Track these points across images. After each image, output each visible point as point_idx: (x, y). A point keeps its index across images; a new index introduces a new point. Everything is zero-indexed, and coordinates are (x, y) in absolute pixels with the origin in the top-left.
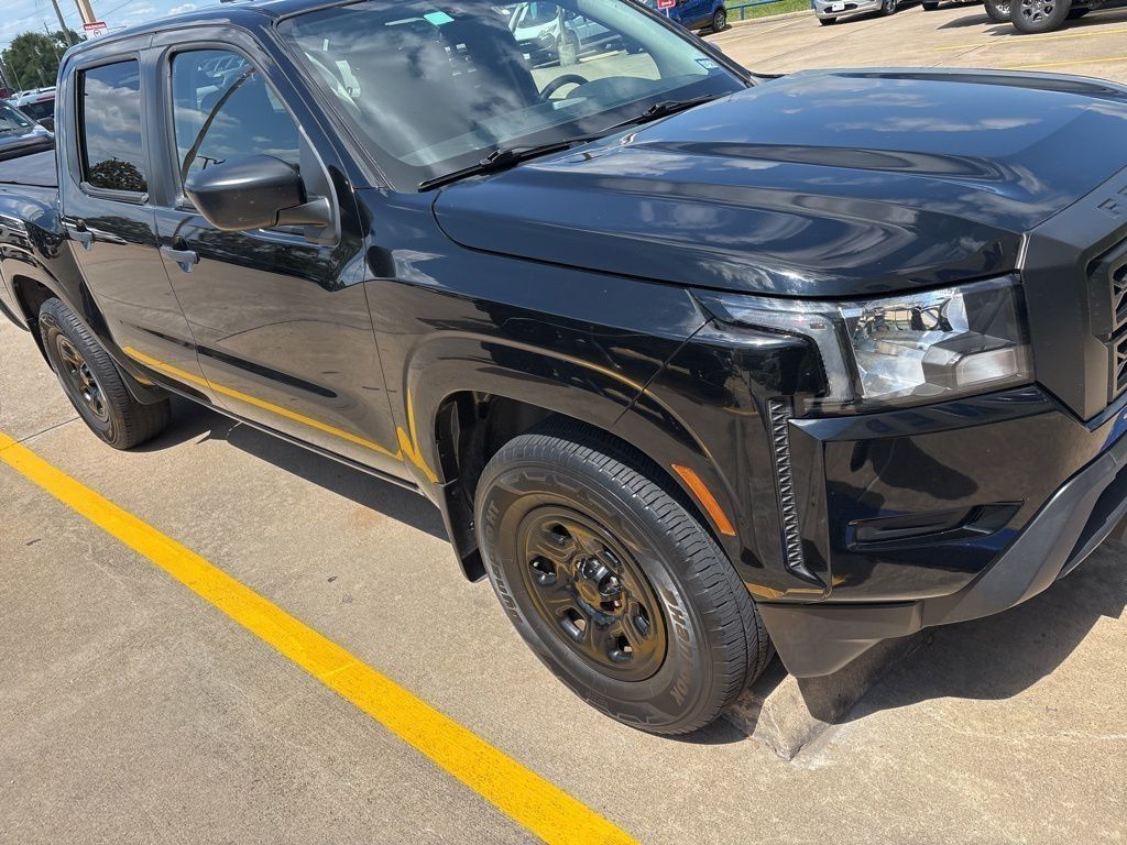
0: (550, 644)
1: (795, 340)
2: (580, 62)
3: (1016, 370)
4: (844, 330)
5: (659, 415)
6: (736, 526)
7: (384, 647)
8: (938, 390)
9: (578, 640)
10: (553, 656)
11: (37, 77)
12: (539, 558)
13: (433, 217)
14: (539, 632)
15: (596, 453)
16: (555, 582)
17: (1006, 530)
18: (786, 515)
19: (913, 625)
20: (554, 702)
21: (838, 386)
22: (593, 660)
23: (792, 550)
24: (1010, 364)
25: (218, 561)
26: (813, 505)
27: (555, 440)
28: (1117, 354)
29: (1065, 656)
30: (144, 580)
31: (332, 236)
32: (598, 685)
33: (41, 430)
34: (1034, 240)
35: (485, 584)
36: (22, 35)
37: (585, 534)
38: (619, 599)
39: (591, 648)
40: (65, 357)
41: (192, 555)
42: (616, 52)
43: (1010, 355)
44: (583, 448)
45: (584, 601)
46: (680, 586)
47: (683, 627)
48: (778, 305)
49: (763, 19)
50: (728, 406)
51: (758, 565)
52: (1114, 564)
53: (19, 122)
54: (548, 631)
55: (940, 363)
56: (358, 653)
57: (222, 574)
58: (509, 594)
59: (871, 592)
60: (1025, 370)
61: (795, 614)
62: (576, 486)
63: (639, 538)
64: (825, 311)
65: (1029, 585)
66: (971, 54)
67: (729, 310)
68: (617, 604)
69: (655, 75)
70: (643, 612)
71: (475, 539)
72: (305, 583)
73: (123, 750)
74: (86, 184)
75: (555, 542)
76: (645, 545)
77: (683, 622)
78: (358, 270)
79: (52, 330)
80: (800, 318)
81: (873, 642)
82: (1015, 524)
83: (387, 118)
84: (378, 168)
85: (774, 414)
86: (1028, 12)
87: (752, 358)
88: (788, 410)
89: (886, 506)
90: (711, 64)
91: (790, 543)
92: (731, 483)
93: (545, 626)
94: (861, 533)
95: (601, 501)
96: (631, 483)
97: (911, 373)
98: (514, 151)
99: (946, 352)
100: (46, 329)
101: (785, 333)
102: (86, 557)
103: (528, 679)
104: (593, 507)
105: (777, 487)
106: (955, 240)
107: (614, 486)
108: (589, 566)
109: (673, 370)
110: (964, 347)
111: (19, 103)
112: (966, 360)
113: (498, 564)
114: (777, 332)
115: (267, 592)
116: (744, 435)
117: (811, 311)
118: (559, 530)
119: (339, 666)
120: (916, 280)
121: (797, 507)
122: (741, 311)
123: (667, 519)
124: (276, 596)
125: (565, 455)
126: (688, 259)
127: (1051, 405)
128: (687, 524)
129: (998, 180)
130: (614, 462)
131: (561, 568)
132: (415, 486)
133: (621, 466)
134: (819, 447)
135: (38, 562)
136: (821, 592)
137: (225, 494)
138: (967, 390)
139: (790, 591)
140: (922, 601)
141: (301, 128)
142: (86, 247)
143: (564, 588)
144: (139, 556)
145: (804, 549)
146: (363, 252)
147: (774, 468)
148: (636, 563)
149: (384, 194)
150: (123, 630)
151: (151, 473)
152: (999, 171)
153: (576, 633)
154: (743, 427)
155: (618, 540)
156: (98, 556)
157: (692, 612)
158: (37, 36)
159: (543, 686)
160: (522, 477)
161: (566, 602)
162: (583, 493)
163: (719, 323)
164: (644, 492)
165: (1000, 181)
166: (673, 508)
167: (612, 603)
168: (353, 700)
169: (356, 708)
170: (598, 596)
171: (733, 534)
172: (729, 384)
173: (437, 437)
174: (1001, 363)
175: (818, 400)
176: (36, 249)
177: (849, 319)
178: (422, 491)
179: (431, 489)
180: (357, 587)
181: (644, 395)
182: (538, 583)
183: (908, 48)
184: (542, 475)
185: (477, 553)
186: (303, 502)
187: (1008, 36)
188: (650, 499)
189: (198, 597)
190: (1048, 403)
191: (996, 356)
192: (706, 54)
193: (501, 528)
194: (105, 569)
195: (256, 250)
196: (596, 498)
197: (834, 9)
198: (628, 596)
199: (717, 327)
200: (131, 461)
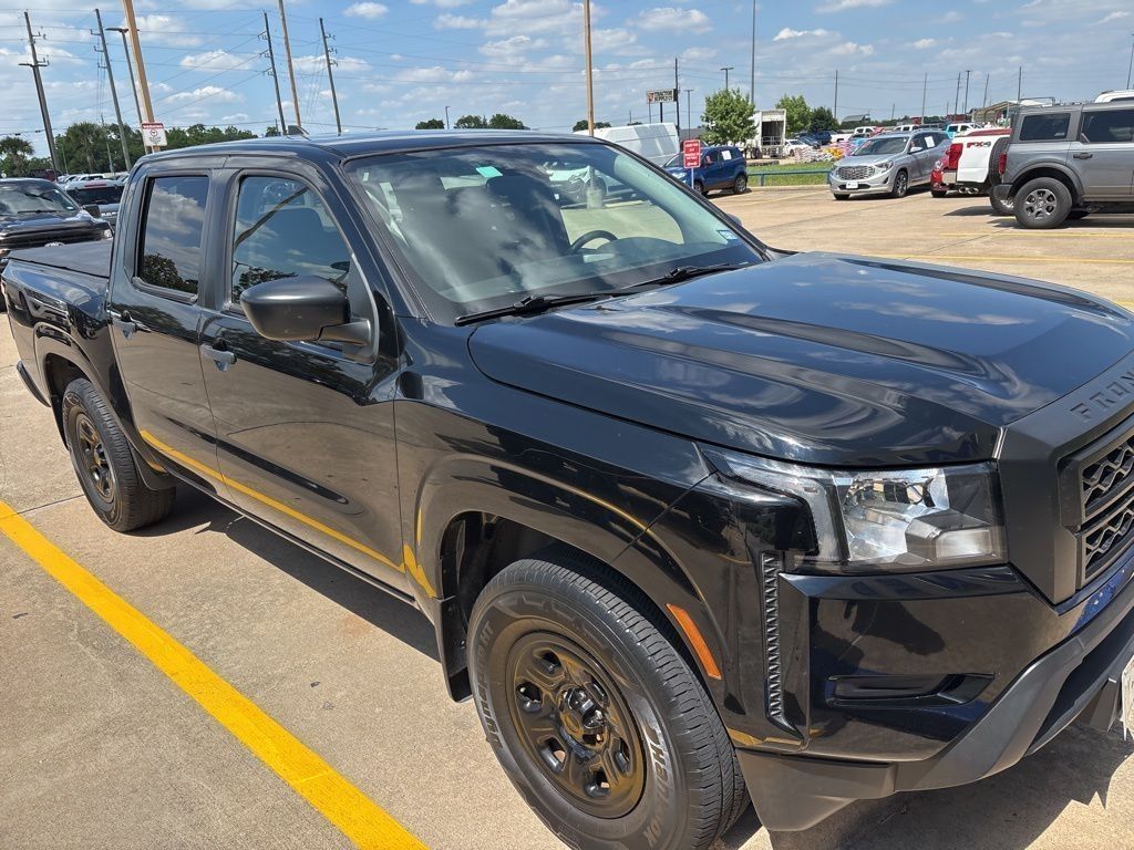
0: (527, 772)
1: (789, 501)
2: (606, 208)
3: (991, 549)
4: (835, 496)
5: (657, 553)
6: (723, 670)
7: (360, 760)
8: (918, 561)
9: (556, 772)
10: (530, 785)
11: (85, 163)
12: (526, 684)
13: (468, 350)
14: (518, 759)
15: (595, 585)
16: (540, 710)
17: (977, 702)
18: (771, 665)
19: (886, 789)
20: (525, 833)
21: (827, 547)
22: (570, 793)
23: (773, 700)
24: (987, 544)
25: (202, 655)
26: (797, 658)
27: (556, 568)
28: (1085, 545)
29: (1034, 837)
30: (126, 666)
31: (369, 355)
32: (573, 820)
33: (42, 504)
34: (1010, 435)
35: (469, 705)
36: (79, 124)
37: (575, 664)
38: (601, 733)
39: (567, 780)
40: (82, 435)
41: (177, 645)
42: (640, 202)
43: (986, 535)
44: (582, 578)
45: (566, 732)
46: (663, 725)
47: (662, 766)
48: (776, 466)
49: (780, 187)
50: (724, 553)
51: (741, 711)
52: (1087, 750)
53: (65, 205)
54: (527, 759)
55: (922, 535)
56: (333, 762)
57: (204, 667)
58: (493, 718)
59: (846, 749)
60: (999, 549)
61: (772, 763)
62: (572, 615)
63: (629, 673)
64: (819, 477)
65: (999, 757)
66: (974, 242)
67: (731, 465)
68: (599, 738)
69: (678, 239)
70: (624, 747)
71: (464, 658)
72: (287, 685)
73: (84, 838)
74: (138, 279)
75: (545, 670)
76: (633, 680)
77: (663, 761)
78: (389, 390)
79: (75, 408)
80: (796, 481)
81: (847, 801)
82: (985, 697)
83: (425, 247)
84: (420, 300)
85: (767, 566)
86: (1031, 209)
87: (749, 512)
88: (779, 564)
89: (863, 665)
90: (731, 236)
91: (772, 692)
92: (722, 630)
93: (525, 754)
94: (840, 690)
95: (595, 633)
96: (626, 618)
97: (895, 542)
98: (546, 298)
99: (928, 526)
100: (69, 406)
101: (780, 492)
102: (72, 636)
103: (501, 807)
104: (587, 638)
105: (763, 637)
106: (938, 428)
107: (609, 619)
108: (575, 698)
109: (677, 514)
110: (945, 523)
111: (67, 187)
112: (945, 535)
113: (485, 685)
114: (772, 491)
115: (248, 692)
116: (737, 583)
117: (806, 475)
118: (550, 657)
119: (314, 774)
120: (906, 457)
121: (782, 658)
122: (742, 467)
123: (657, 657)
124: (258, 696)
125: (565, 584)
126: (695, 414)
127: (1022, 587)
128: (675, 664)
129: (984, 377)
130: (611, 595)
131: (547, 696)
132: (412, 599)
133: (618, 600)
134: (807, 602)
135: (23, 636)
136: (798, 743)
137: (218, 587)
138: (945, 563)
139: (768, 739)
140: (893, 763)
141: (353, 256)
142: (127, 336)
143: (547, 717)
144: (123, 640)
145: (784, 699)
146: (397, 374)
147: (763, 617)
148: (623, 698)
149: (424, 324)
150: (98, 714)
151: (146, 559)
152: (985, 369)
153: (555, 764)
154: (737, 576)
155: (607, 674)
156: (83, 637)
157: (673, 752)
158: (93, 126)
159: (515, 815)
160: (521, 601)
161: (548, 731)
162: (578, 623)
163: (721, 477)
164: (637, 628)
165: (984, 378)
166: (663, 646)
167: (594, 736)
168: (323, 811)
169: (325, 819)
170: (581, 728)
171: (720, 678)
172: (726, 532)
173: (441, 554)
174: (978, 542)
175: (807, 558)
176: (74, 329)
177: (841, 487)
178: (418, 604)
179: (427, 604)
180: (339, 695)
181: (646, 534)
182: (523, 710)
183: (915, 231)
184: (540, 600)
185: (466, 672)
186: (295, 603)
187: (1011, 229)
188: (642, 635)
189: (178, 689)
190: (1018, 584)
191: (975, 535)
192: (727, 225)
193: (494, 650)
194: (88, 650)
195: (275, 353)
196: (591, 629)
197: (848, 187)
198: (611, 730)
199: (719, 480)
200: (127, 544)
